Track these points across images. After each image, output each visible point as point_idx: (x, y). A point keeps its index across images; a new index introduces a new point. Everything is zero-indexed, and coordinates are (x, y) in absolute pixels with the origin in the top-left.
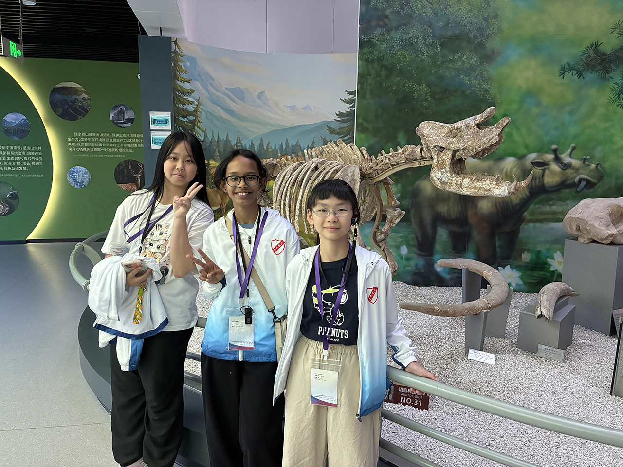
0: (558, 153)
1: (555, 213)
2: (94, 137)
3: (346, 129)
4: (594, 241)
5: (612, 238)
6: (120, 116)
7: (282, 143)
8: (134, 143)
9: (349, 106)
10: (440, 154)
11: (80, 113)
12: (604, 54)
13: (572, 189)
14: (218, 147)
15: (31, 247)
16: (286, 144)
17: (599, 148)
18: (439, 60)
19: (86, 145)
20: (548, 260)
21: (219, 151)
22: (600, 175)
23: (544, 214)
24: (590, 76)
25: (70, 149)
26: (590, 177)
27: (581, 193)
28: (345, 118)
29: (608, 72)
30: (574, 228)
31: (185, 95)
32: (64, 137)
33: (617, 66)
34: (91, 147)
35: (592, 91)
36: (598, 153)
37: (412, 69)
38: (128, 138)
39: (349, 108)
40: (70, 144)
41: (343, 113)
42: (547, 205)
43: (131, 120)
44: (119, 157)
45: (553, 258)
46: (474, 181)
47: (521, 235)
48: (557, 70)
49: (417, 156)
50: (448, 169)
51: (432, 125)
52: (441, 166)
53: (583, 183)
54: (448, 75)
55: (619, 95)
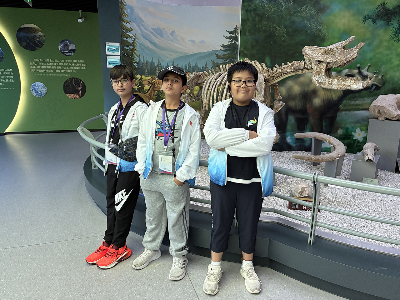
0: (360, 69)
1: (357, 105)
2: (48, 62)
3: (227, 56)
4: (387, 119)
5: (398, 117)
6: (66, 48)
7: (186, 64)
8: (76, 66)
9: (229, 40)
10: (318, 65)
11: (38, 46)
12: (388, 10)
13: (368, 91)
14: (147, 67)
15: (8, 137)
16: (189, 65)
17: (383, 66)
18: (292, 11)
19: (43, 67)
20: (352, 133)
21: (147, 69)
22: (384, 82)
23: (351, 106)
24: (380, 23)
25: (32, 70)
26: (378, 83)
27: (372, 93)
28: (227, 49)
29: (390, 21)
30: (377, 112)
31: (127, 32)
32: (28, 62)
33: (395, 17)
34: (47, 69)
35: (381, 32)
36: (383, 69)
37: (275, 17)
38: (71, 63)
39: (229, 42)
40: (31, 67)
41: (225, 45)
42: (354, 100)
43: (73, 51)
44: (66, 76)
45: (355, 132)
46: (340, 81)
47: (337, 118)
48: (361, 18)
49: (302, 67)
50: (323, 74)
51: (312, 48)
52: (319, 73)
53: (374, 87)
54: (297, 21)
55: (396, 34)
